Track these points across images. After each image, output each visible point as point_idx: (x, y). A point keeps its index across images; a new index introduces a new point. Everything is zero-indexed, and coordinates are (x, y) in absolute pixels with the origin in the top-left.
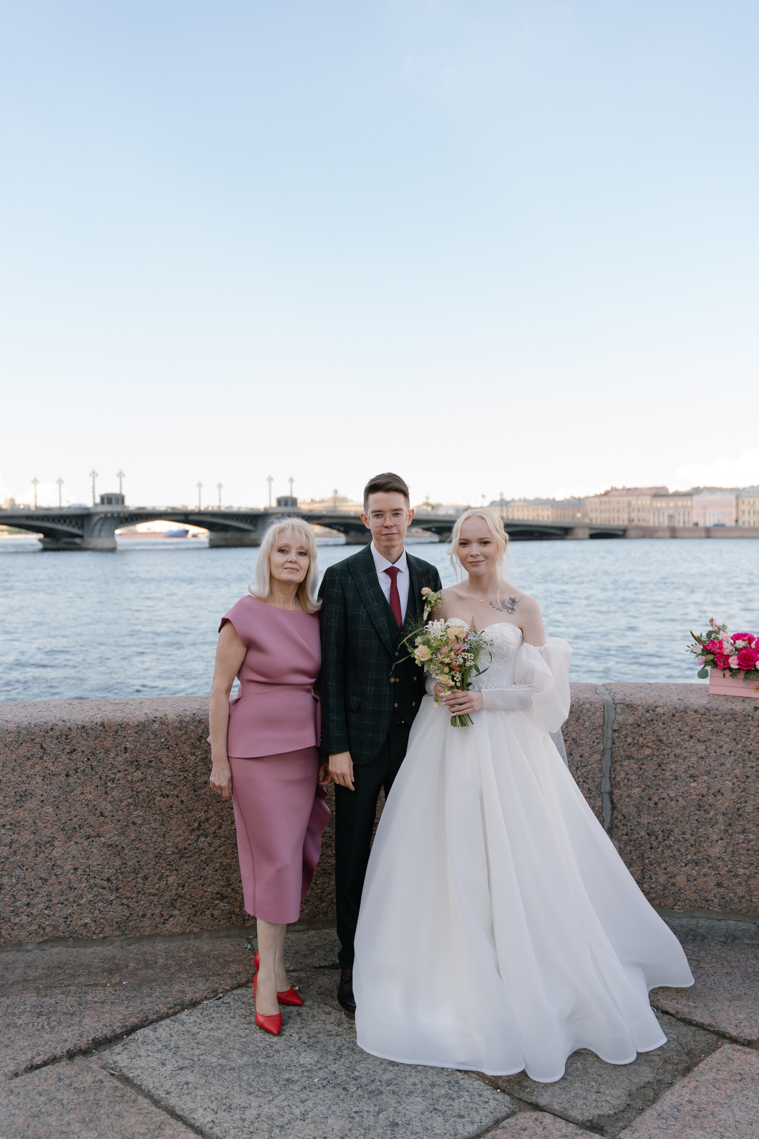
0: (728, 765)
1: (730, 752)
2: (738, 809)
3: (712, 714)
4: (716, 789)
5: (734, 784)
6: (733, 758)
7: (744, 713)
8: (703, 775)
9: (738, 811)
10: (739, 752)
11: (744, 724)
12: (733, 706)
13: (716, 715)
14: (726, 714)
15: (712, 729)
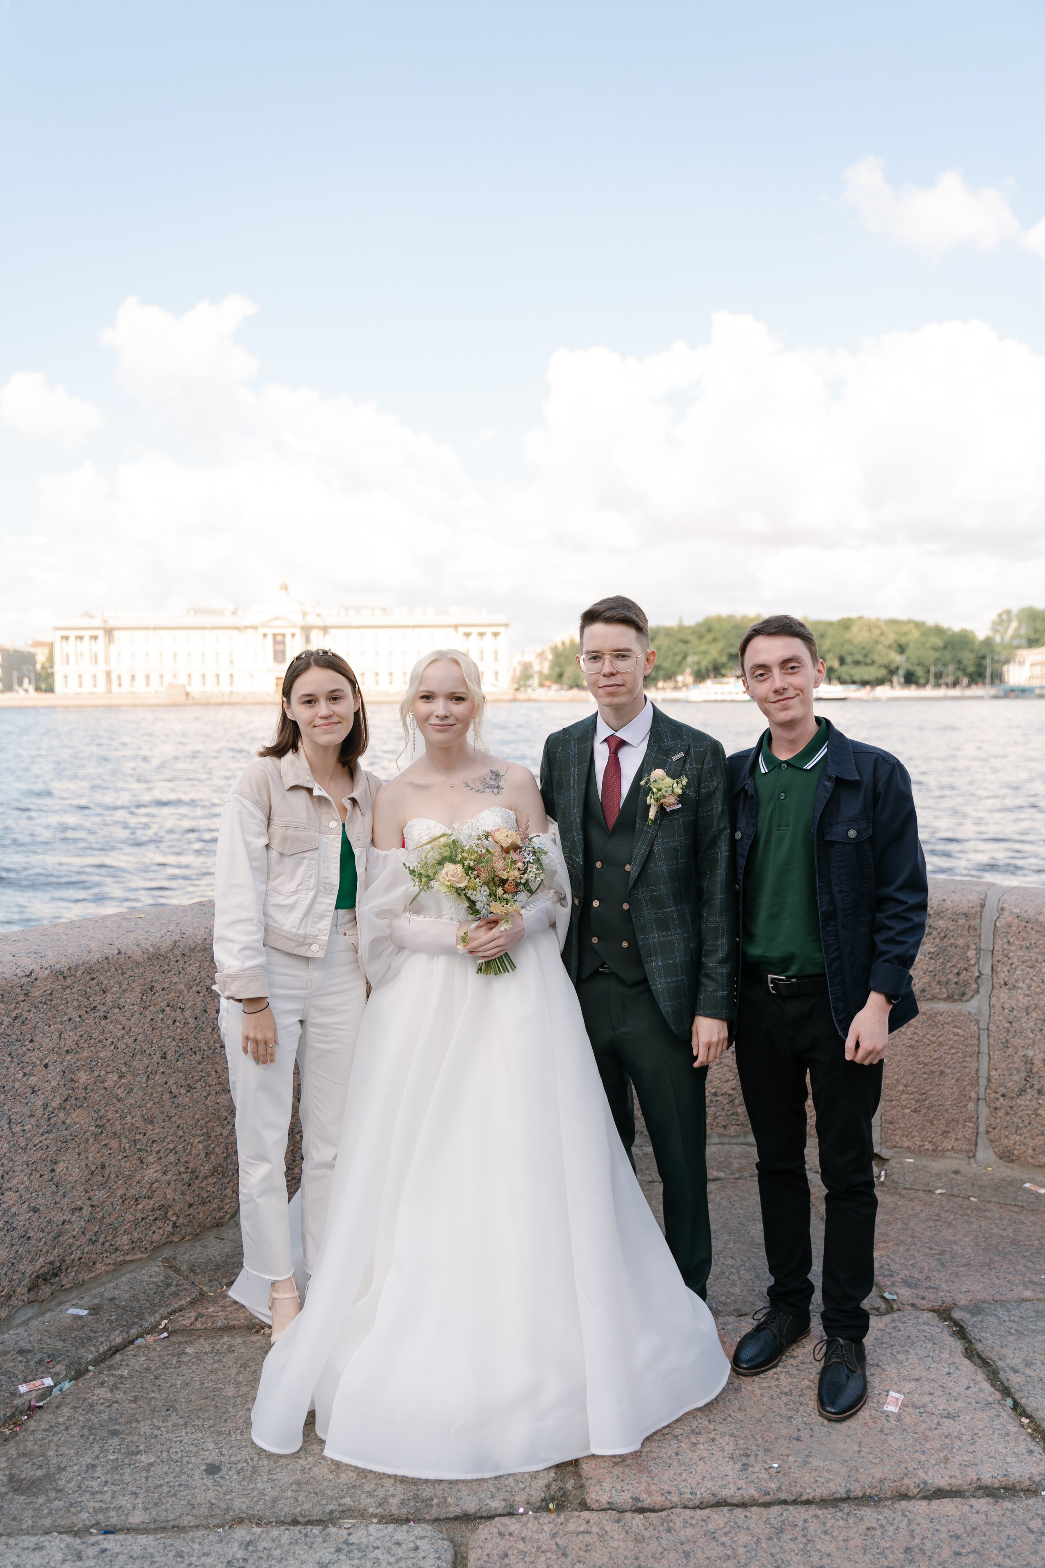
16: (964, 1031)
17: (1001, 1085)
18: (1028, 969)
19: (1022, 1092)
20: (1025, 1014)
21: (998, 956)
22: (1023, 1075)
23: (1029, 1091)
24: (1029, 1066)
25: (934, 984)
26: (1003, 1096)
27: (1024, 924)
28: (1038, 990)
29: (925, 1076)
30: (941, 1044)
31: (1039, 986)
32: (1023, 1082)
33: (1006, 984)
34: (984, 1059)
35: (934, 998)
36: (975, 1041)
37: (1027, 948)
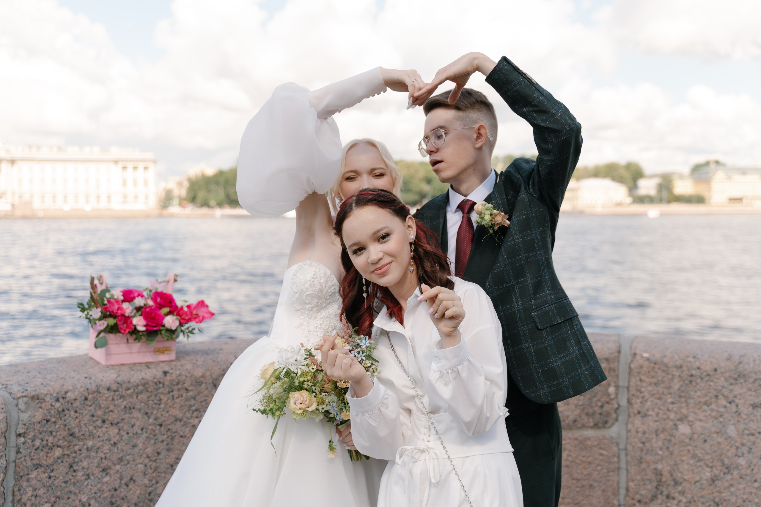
0: (140, 445)
1: (142, 429)
2: (150, 493)
3: (124, 388)
4: (129, 477)
5: (146, 465)
6: (145, 435)
7: (155, 380)
8: (115, 465)
9: (149, 495)
10: (150, 427)
11: (156, 393)
12: (143, 375)
13: (128, 389)
14: (138, 386)
15: (125, 407)
16: (608, 451)
17: (637, 493)
18: (657, 401)
19: (654, 498)
20: (654, 436)
21: (633, 391)
22: (655, 484)
23: (659, 496)
24: (659, 477)
25: (583, 416)
26: (639, 501)
27: (652, 365)
28: (665, 417)
29: (578, 489)
30: (590, 463)
31: (665, 414)
32: (655, 490)
33: (639, 413)
34: (623, 473)
35: (583, 427)
36: (615, 459)
37: (655, 384)
